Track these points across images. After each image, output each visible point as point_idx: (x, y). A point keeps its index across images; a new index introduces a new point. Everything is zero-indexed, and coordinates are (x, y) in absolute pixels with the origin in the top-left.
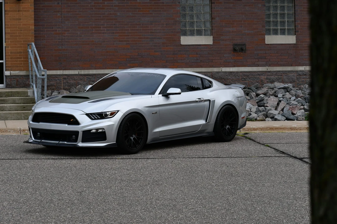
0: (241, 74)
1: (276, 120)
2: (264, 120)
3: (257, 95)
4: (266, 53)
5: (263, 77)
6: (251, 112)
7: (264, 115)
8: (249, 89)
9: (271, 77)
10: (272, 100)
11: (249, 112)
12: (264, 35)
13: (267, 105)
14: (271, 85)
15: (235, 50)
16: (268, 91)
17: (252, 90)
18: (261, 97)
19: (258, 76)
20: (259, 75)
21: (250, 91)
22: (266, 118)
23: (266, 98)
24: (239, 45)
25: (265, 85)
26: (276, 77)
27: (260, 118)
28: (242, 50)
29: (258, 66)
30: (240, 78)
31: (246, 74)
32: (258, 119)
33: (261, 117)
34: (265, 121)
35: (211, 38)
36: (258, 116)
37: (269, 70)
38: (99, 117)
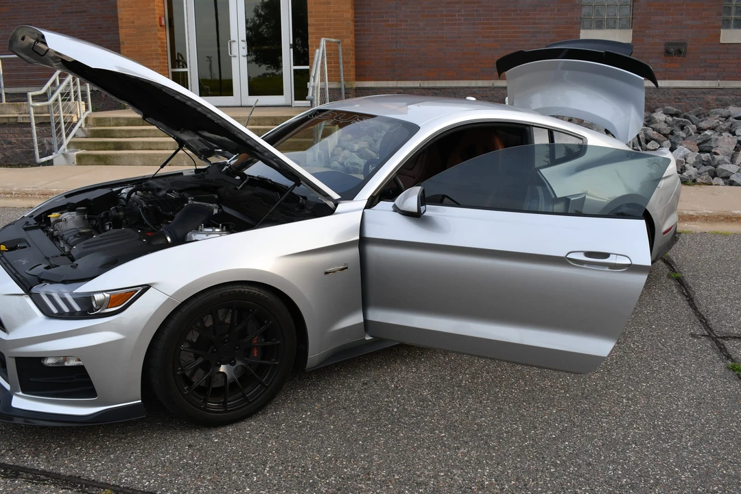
0: (674, 90)
1: (732, 183)
3: (700, 130)
4: (719, 59)
5: (710, 98)
6: (686, 163)
7: (710, 171)
8: (685, 117)
9: (724, 97)
10: (726, 140)
11: (682, 163)
12: (720, 28)
13: (717, 151)
14: (724, 112)
15: (668, 53)
16: (719, 121)
17: (691, 121)
18: (706, 135)
19: (702, 96)
20: (704, 93)
21: (687, 122)
22: (713, 178)
23: (714, 136)
24: (676, 44)
25: (713, 110)
26: (733, 97)
27: (702, 179)
28: (679, 52)
29: (704, 78)
30: (673, 98)
31: (682, 91)
32: (699, 180)
33: (705, 177)
34: (711, 184)
35: (631, 32)
36: (700, 174)
37: (721, 86)
38: (78, 308)
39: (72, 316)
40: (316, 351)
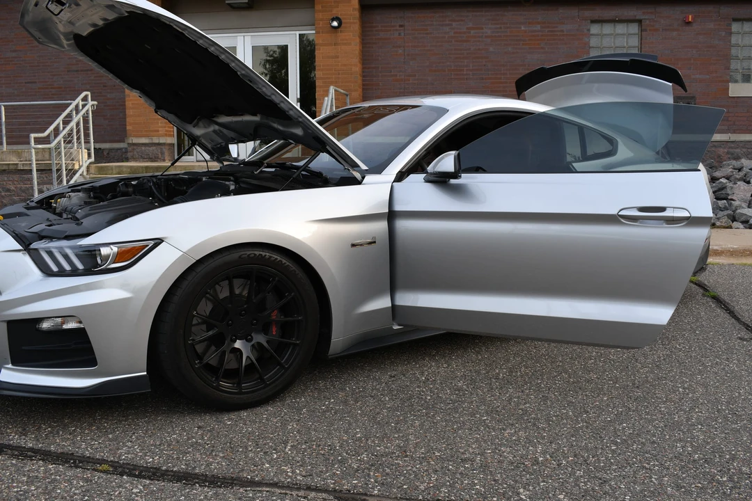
0: (685, 144)
2: (731, 227)
3: (714, 179)
4: (728, 112)
7: (728, 216)
9: (735, 150)
10: (742, 188)
12: (728, 82)
13: (734, 198)
14: (736, 164)
16: (732, 172)
18: (721, 182)
19: (713, 149)
20: (715, 146)
22: (733, 222)
23: (729, 185)
24: (685, 98)
25: (725, 163)
26: (744, 150)
27: (721, 222)
32: (718, 224)
33: (724, 220)
36: (718, 219)
37: (732, 139)
38: (80, 266)
39: (75, 273)
40: (340, 336)
